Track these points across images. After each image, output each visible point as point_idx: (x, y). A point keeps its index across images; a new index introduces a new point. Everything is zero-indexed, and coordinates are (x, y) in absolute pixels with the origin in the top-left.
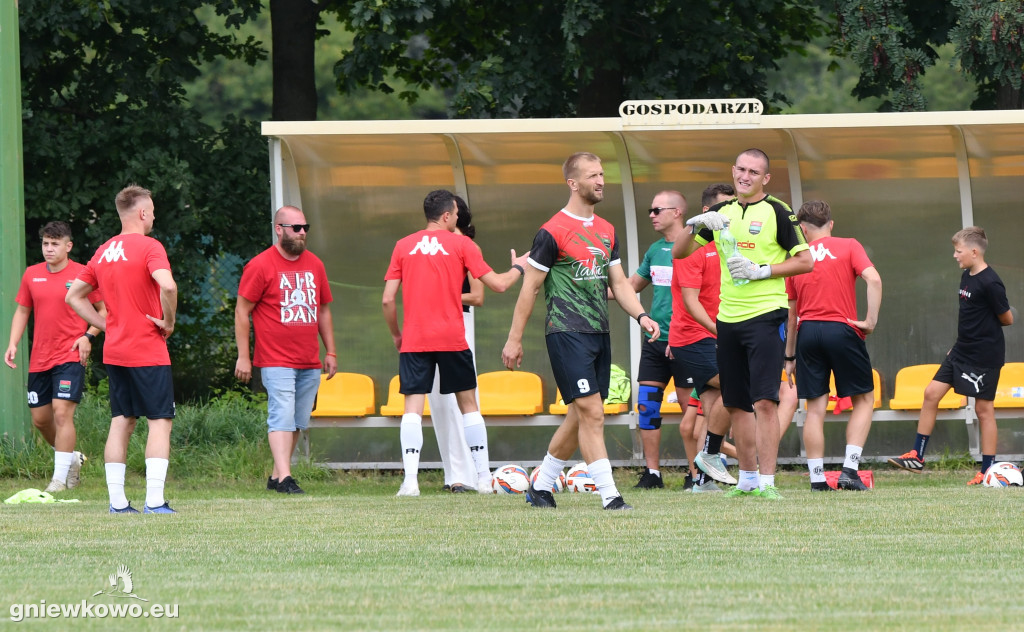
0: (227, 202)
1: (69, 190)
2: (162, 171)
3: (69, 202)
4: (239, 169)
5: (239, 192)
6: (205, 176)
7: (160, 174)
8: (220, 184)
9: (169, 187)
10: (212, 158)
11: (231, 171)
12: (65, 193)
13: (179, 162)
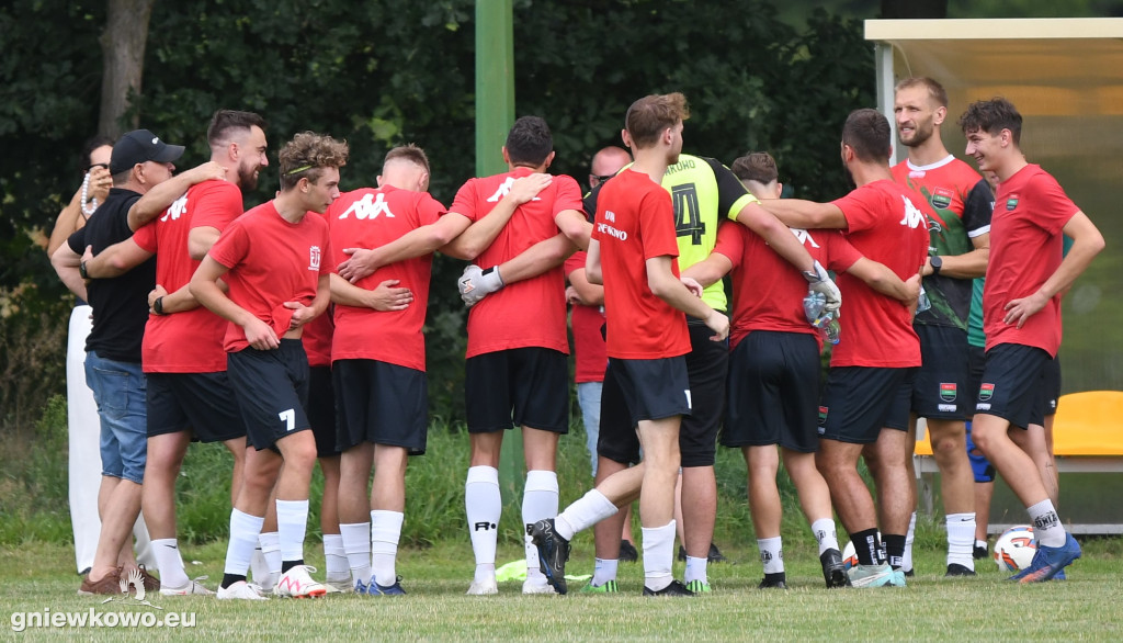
0: (814, 138)
1: (582, 119)
2: (722, 90)
3: (581, 136)
4: (831, 90)
5: (829, 123)
6: (782, 99)
7: (718, 95)
8: (803, 111)
9: (733, 114)
10: (792, 72)
11: (819, 91)
12: (575, 122)
13: (748, 79)
